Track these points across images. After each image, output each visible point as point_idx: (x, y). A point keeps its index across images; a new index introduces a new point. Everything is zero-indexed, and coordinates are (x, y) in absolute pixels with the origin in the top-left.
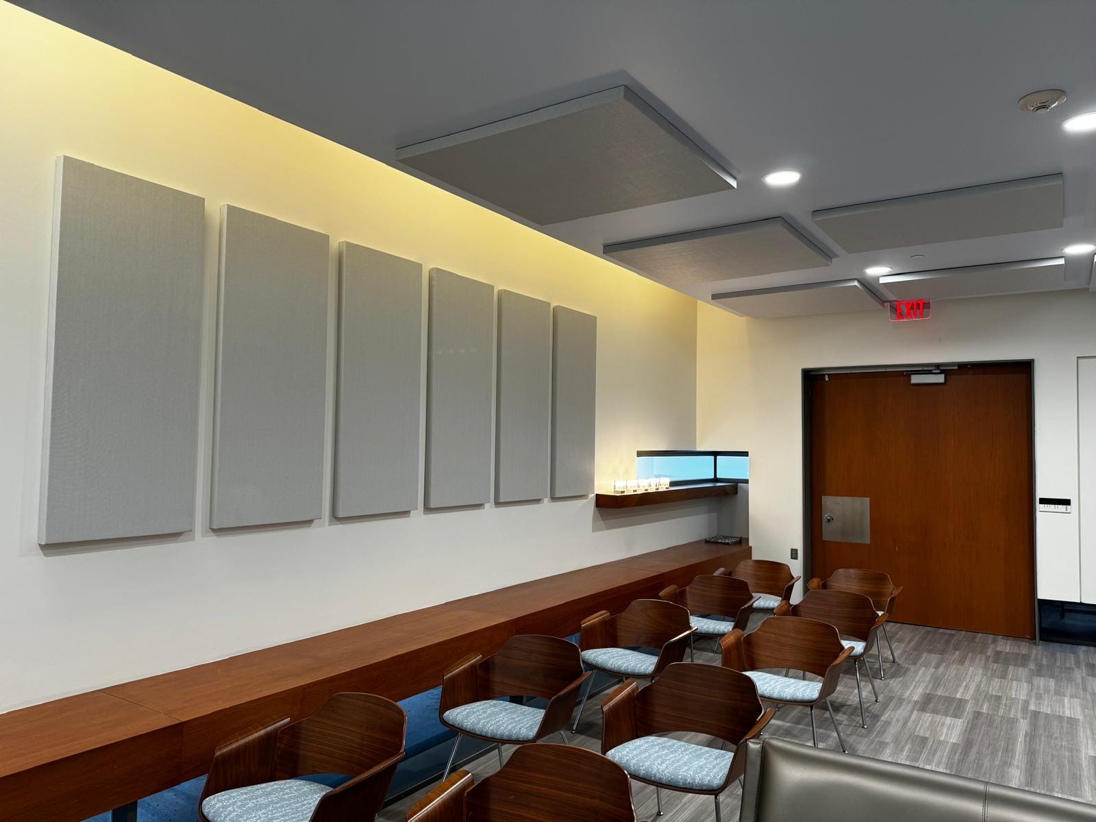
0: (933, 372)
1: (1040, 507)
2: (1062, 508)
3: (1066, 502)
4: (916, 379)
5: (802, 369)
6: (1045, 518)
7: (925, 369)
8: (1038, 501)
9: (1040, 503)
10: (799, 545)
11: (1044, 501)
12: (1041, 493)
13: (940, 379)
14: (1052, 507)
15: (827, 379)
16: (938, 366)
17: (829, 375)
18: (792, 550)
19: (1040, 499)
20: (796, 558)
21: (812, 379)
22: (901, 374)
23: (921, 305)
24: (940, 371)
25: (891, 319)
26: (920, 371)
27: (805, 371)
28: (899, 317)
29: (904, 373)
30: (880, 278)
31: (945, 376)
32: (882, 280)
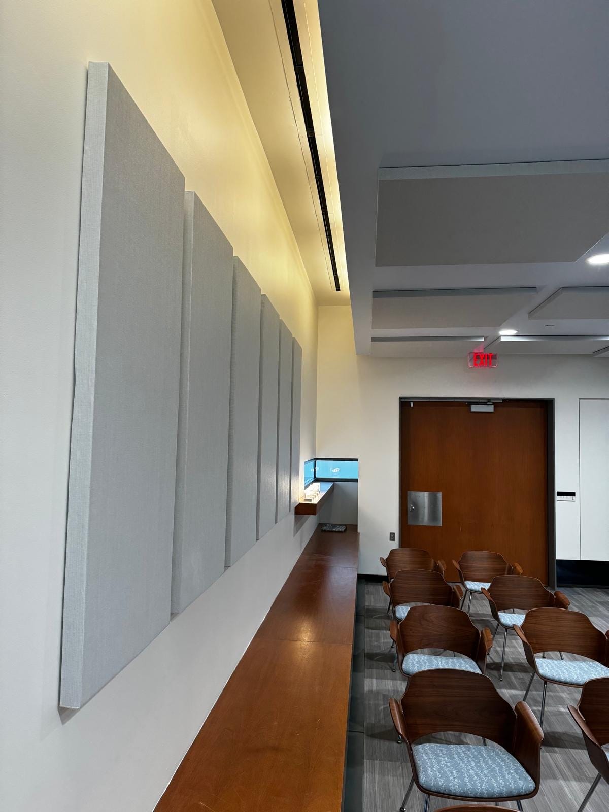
0: (488, 403)
1: (558, 498)
2: (570, 498)
3: (573, 494)
4: (474, 408)
6: (561, 504)
7: (481, 401)
8: (556, 494)
9: (558, 495)
10: (396, 529)
11: (560, 494)
12: (558, 488)
13: (490, 409)
14: (564, 498)
15: (412, 405)
16: (489, 400)
17: (413, 402)
18: (391, 533)
19: (558, 492)
20: (393, 540)
21: (404, 403)
22: (465, 404)
23: (490, 357)
24: (492, 404)
25: (470, 365)
26: (478, 402)
27: (401, 398)
28: (476, 365)
29: (467, 404)
30: (502, 337)
31: (494, 407)
32: (503, 339)
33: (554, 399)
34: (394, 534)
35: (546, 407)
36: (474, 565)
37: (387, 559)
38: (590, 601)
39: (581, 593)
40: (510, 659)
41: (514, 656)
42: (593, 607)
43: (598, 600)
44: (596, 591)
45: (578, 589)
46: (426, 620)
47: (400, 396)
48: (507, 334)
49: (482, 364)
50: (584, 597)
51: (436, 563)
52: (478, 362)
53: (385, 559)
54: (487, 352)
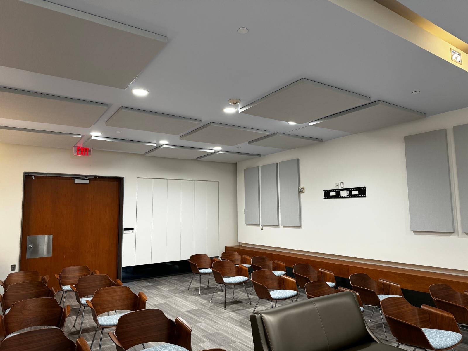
0: (86, 178)
1: (124, 232)
2: (131, 231)
3: (132, 229)
4: (77, 181)
5: (24, 172)
6: (126, 235)
7: (81, 177)
8: (123, 230)
10: (16, 263)
11: (125, 229)
12: (124, 227)
13: (87, 182)
14: (128, 232)
15: (33, 178)
16: (86, 176)
17: (34, 176)
18: (12, 266)
19: (124, 229)
20: (14, 268)
21: (27, 177)
22: (71, 178)
23: (87, 150)
24: (88, 179)
25: (75, 154)
26: (79, 178)
27: (25, 173)
28: (78, 154)
29: (72, 178)
30: (92, 137)
31: (89, 181)
32: (93, 138)
33: (124, 177)
34: (15, 266)
35: (119, 181)
36: (70, 275)
37: (5, 281)
38: (138, 287)
39: (135, 284)
40: (88, 326)
41: (90, 324)
42: (139, 289)
43: (142, 285)
44: (143, 281)
45: (133, 283)
46: (26, 310)
47: (24, 171)
48: (96, 135)
49: (82, 154)
50: (136, 285)
51: (42, 278)
52: (80, 152)
53: (3, 281)
54: (85, 146)
